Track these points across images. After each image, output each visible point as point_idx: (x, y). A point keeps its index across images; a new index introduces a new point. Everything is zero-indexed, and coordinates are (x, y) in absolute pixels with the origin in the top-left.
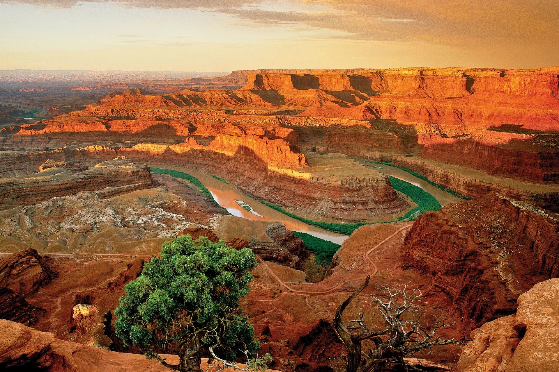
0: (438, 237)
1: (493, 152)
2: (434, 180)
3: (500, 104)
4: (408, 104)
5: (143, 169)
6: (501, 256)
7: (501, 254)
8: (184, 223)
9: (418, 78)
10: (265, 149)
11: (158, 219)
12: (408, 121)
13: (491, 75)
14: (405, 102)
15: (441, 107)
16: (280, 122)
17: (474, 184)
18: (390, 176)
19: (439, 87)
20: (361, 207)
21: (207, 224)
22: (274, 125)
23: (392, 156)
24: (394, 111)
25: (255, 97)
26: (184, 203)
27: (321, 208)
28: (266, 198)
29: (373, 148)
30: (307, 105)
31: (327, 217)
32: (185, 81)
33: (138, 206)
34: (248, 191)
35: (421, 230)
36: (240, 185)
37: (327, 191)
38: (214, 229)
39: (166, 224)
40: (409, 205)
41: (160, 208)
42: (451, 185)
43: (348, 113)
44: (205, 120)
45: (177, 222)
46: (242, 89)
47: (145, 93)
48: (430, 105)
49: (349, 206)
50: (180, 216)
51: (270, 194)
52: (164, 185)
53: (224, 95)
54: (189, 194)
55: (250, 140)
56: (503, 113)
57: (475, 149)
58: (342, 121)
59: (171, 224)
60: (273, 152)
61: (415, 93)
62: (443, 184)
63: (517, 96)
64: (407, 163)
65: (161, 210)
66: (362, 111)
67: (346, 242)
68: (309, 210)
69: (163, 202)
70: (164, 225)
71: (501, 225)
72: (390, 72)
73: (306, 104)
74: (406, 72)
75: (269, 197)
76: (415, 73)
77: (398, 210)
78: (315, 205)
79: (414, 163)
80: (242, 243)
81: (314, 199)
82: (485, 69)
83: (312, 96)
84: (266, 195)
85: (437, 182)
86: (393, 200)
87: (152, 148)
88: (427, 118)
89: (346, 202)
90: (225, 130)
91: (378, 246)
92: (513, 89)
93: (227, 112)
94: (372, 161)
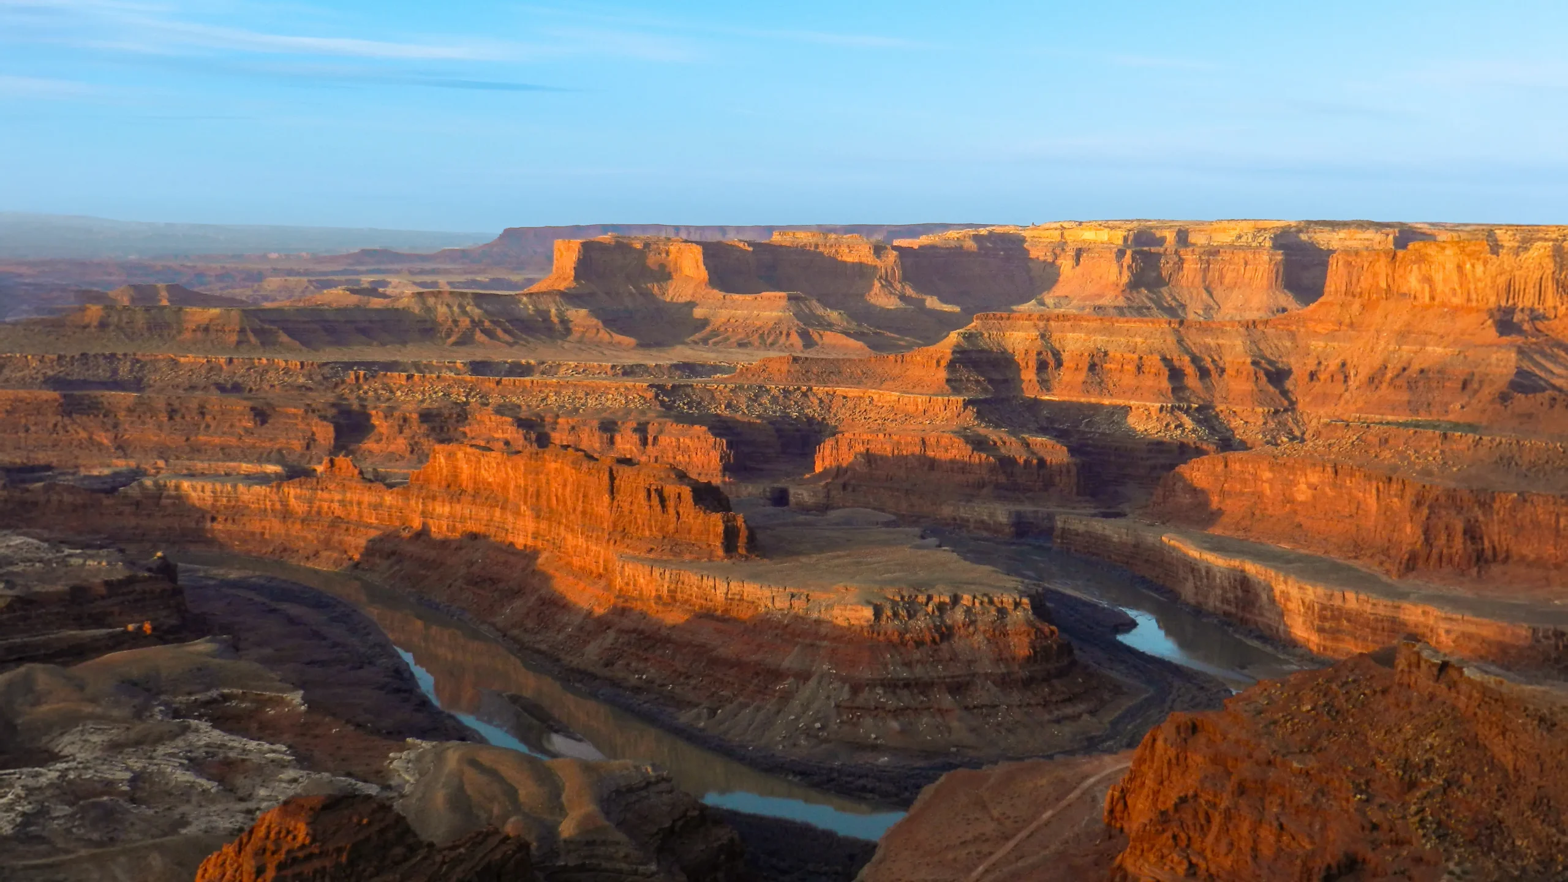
0: (1222, 806)
1: (1396, 496)
2: (1201, 599)
3: (1403, 336)
4: (1099, 340)
5: (149, 570)
6: (1451, 873)
7: (1451, 866)
8: (291, 773)
9: (1129, 253)
10: (606, 498)
11: (190, 759)
12: (1101, 393)
13: (1367, 243)
14: (1089, 332)
15: (1208, 348)
16: (662, 403)
17: (1339, 609)
18: (1044, 589)
19: (1198, 280)
20: (947, 700)
21: (381, 776)
22: (643, 413)
23: (1051, 517)
24: (1052, 363)
25: (579, 316)
26: (296, 697)
27: (806, 707)
28: (607, 672)
29: (985, 491)
30: (757, 344)
31: (826, 740)
32: (334, 259)
33: (115, 713)
34: (544, 647)
35: (1162, 783)
36: (514, 626)
37: (825, 643)
38: (402, 796)
39: (221, 781)
40: (1117, 690)
41: (199, 717)
42: (1261, 615)
43: (897, 371)
44: (399, 393)
45: (264, 772)
46: (534, 288)
47: (183, 296)
48: (1171, 339)
49: (906, 698)
50: (276, 747)
51: (621, 656)
52: (225, 629)
53: (468, 308)
54: (323, 663)
55: (553, 465)
56: (1416, 366)
57: (1334, 486)
58: (876, 397)
59: (240, 781)
60: (635, 507)
61: (1121, 302)
62: (1233, 610)
63: (1456, 309)
64: (1105, 539)
65: (204, 725)
66: (943, 363)
67: (894, 833)
68: (761, 716)
69: (214, 693)
70: (212, 786)
71: (1441, 757)
72: (1035, 233)
73: (755, 339)
74: (1089, 235)
75: (618, 671)
76: (1118, 238)
77: (1081, 707)
78: (786, 697)
79: (1130, 540)
80: (504, 848)
81: (778, 675)
82: (1345, 225)
83: (775, 314)
84: (608, 664)
85: (1211, 604)
86: (1061, 674)
87: (193, 494)
88: (1165, 384)
89: (891, 686)
90: (467, 429)
91: (1011, 844)
92: (1440, 287)
93: (478, 368)
94: (985, 534)
